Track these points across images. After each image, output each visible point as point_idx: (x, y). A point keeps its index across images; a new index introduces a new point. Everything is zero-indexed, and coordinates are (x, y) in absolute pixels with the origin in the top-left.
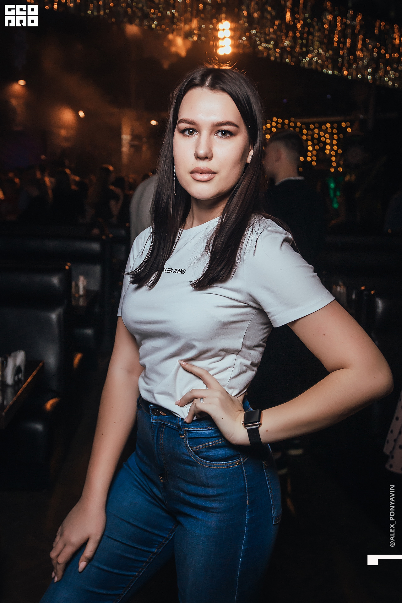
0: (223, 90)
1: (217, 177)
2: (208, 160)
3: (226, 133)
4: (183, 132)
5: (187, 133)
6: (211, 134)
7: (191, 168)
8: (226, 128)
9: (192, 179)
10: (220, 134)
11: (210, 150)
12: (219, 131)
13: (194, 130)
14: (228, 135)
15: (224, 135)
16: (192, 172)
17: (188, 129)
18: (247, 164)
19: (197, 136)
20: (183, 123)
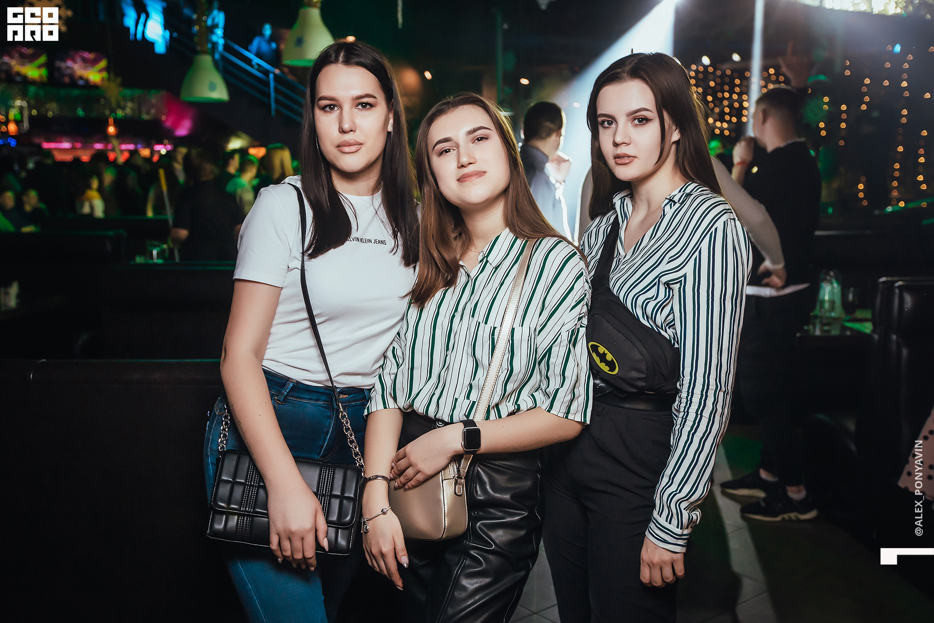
0: (359, 64)
1: (364, 148)
2: (352, 132)
3: (365, 105)
4: (323, 108)
5: (328, 109)
6: (352, 108)
7: (337, 142)
8: (365, 100)
9: (340, 153)
10: (360, 107)
11: (354, 123)
12: (359, 104)
13: (335, 106)
14: (368, 107)
15: (364, 107)
16: (338, 146)
17: (330, 106)
18: (389, 133)
19: (338, 111)
20: (323, 100)
